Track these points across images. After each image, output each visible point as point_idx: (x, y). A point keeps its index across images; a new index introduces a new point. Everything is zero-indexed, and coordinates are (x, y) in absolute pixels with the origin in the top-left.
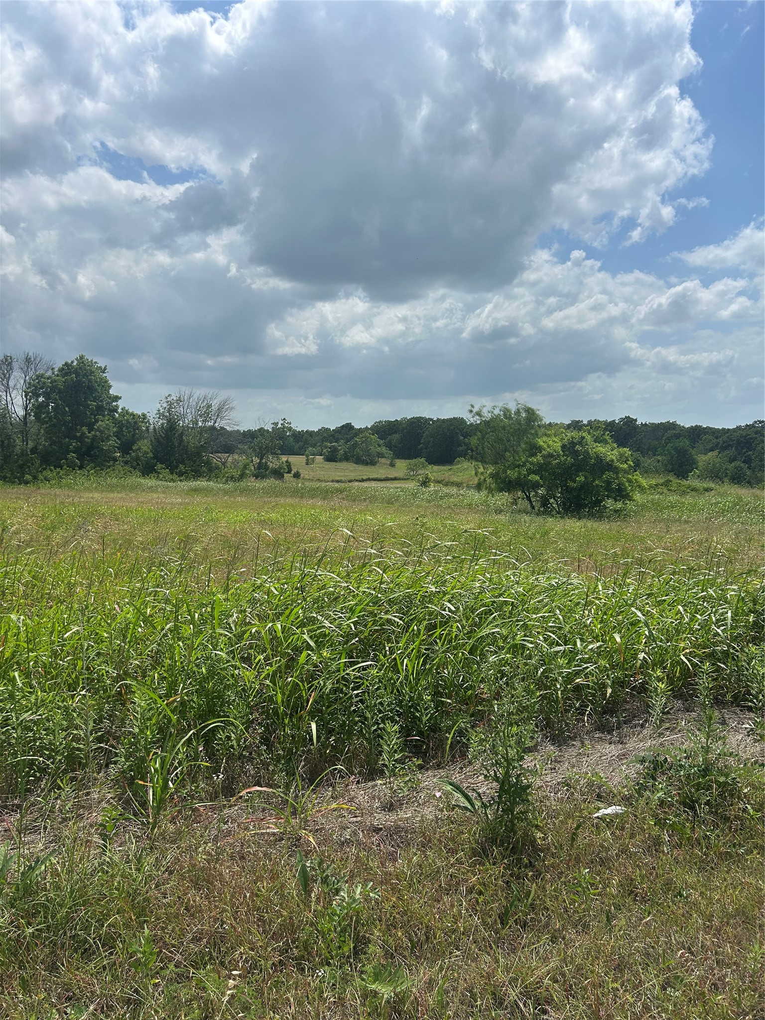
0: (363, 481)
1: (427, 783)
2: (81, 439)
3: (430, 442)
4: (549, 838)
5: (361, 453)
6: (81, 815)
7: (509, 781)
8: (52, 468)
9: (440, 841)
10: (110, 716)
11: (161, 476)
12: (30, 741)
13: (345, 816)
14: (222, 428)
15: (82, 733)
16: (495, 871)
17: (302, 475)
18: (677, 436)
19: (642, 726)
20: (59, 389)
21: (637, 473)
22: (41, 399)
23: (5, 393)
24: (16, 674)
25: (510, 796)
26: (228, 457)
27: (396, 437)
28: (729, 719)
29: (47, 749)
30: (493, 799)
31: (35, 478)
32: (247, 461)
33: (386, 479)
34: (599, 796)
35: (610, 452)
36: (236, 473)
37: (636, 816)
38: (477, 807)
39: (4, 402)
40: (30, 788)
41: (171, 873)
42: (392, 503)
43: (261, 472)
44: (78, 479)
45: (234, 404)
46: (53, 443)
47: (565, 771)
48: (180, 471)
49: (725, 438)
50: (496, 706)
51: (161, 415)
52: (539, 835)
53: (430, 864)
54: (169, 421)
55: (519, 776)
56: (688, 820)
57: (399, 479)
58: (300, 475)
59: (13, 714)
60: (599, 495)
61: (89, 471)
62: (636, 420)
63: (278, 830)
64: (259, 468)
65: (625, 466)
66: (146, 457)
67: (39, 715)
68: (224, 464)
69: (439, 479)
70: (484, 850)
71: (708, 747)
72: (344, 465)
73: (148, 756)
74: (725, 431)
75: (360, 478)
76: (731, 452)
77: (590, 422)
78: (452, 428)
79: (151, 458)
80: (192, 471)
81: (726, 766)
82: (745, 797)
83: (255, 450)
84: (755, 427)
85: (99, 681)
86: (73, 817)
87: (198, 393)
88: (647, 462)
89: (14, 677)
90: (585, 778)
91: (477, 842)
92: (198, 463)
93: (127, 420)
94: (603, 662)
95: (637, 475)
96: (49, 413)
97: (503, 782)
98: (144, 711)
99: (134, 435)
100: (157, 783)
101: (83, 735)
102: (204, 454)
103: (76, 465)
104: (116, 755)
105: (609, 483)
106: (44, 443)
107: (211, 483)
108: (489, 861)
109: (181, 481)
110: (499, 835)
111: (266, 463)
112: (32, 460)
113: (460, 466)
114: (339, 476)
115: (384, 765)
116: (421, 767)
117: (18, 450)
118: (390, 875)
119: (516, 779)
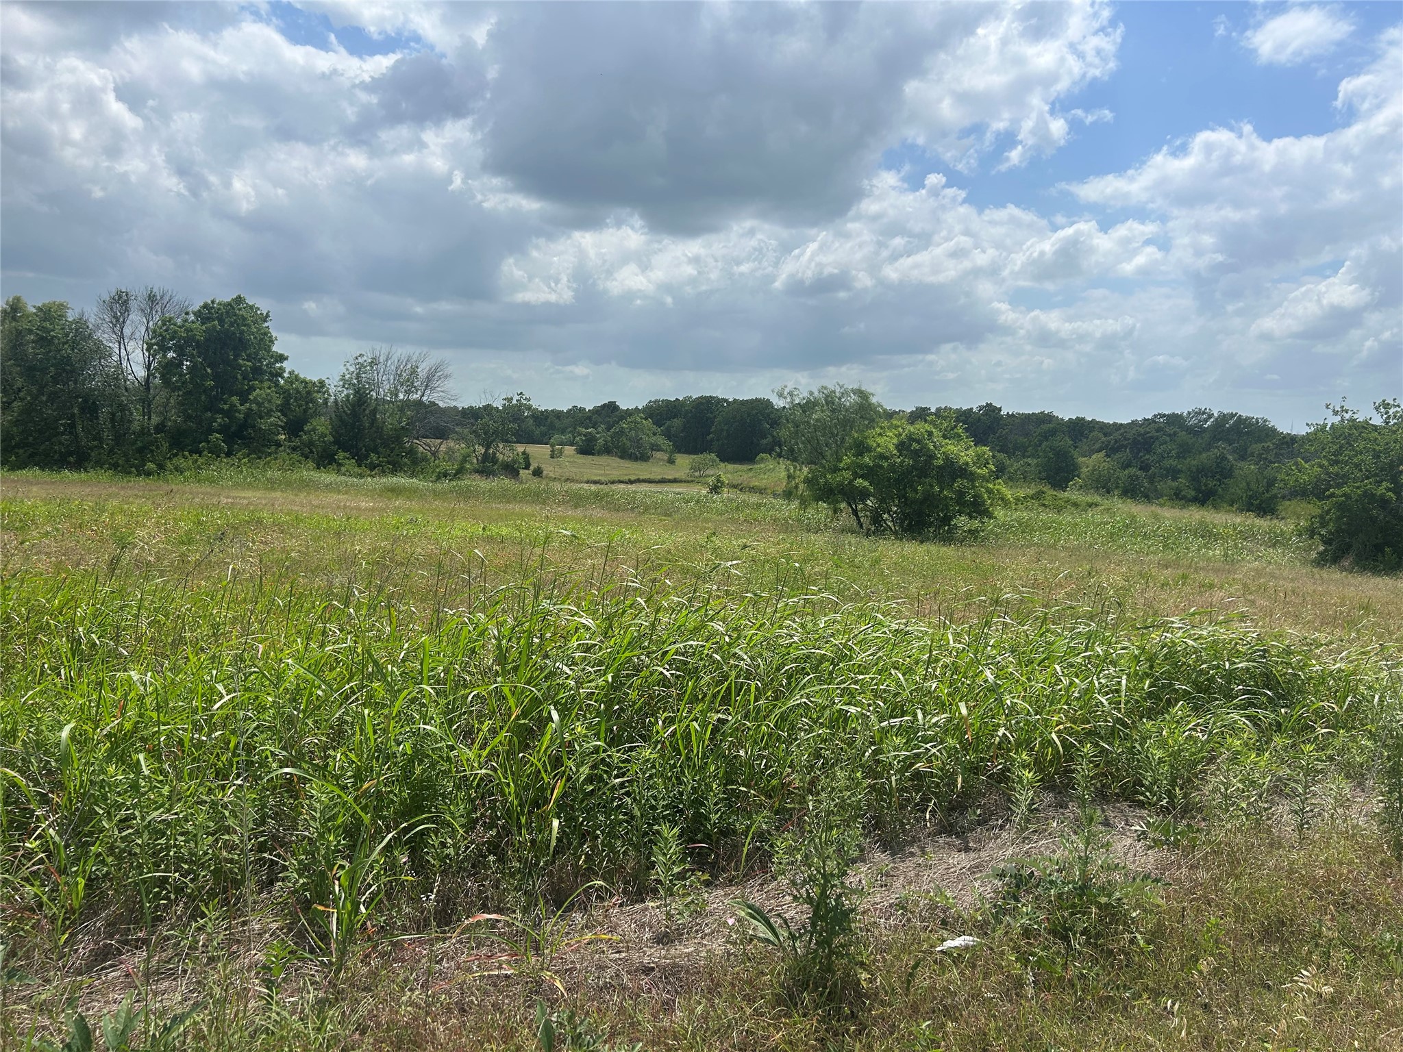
0: (631, 482)
1: (715, 906)
2: (229, 413)
3: (722, 430)
4: (878, 981)
5: (628, 444)
6: (235, 953)
7: (827, 904)
8: (186, 453)
9: (733, 985)
10: (276, 813)
11: (343, 469)
12: (161, 851)
13: (603, 952)
14: (433, 404)
15: (236, 838)
16: (805, 1026)
17: (545, 473)
18: (1053, 432)
19: (1002, 827)
20: (198, 342)
21: (1000, 481)
22: (171, 355)
23: (117, 345)
24: (141, 757)
25: (827, 924)
26: (441, 443)
27: (677, 422)
28: (1115, 817)
29: (186, 862)
30: (805, 928)
31: (161, 467)
32: (468, 450)
33: (663, 481)
34: (944, 923)
35: (964, 452)
36: (451, 467)
37: (991, 949)
38: (781, 939)
39: (116, 358)
40: (161, 915)
41: (363, 1033)
42: (670, 515)
43: (487, 467)
44: (224, 470)
45: (450, 370)
46: (188, 418)
47: (899, 889)
48: (371, 463)
49: (1117, 435)
50: (810, 804)
51: (345, 382)
52: (864, 975)
53: (719, 1017)
54: (357, 392)
55: (839, 896)
56: (1058, 953)
57: (681, 481)
58: (542, 472)
59: (137, 813)
60: (948, 509)
61: (240, 460)
62: (1000, 409)
63: (512, 971)
64: (484, 461)
65: (984, 471)
66: (324, 442)
67: (176, 814)
68: (434, 454)
69: (735, 482)
70: (791, 996)
71: (1087, 857)
72: (604, 460)
73: (331, 870)
74: (1118, 427)
75: (627, 478)
76: (1126, 454)
77: (938, 410)
78: (754, 412)
79: (330, 443)
80: (389, 463)
81: (1109, 882)
82: (1133, 923)
83: (478, 436)
84: (1156, 422)
85: (261, 766)
86: (224, 955)
87: (400, 351)
88: (1014, 465)
89: (138, 760)
90: (925, 899)
91: (782, 985)
92: (396, 452)
93: (297, 390)
94: (952, 742)
95: (999, 484)
96: (182, 375)
97: (818, 904)
98: (324, 808)
99: (305, 411)
100: (343, 908)
101: (237, 842)
102: (406, 439)
103: (221, 450)
104: (285, 868)
105: (961, 494)
106: (175, 417)
107: (414, 480)
108: (797, 1011)
109: (371, 476)
110: (811, 976)
111: (494, 454)
112: (156, 442)
113: (762, 466)
114: (596, 475)
115: (658, 881)
116: (707, 884)
117: (136, 426)
118: (665, 1031)
119: (835, 900)
